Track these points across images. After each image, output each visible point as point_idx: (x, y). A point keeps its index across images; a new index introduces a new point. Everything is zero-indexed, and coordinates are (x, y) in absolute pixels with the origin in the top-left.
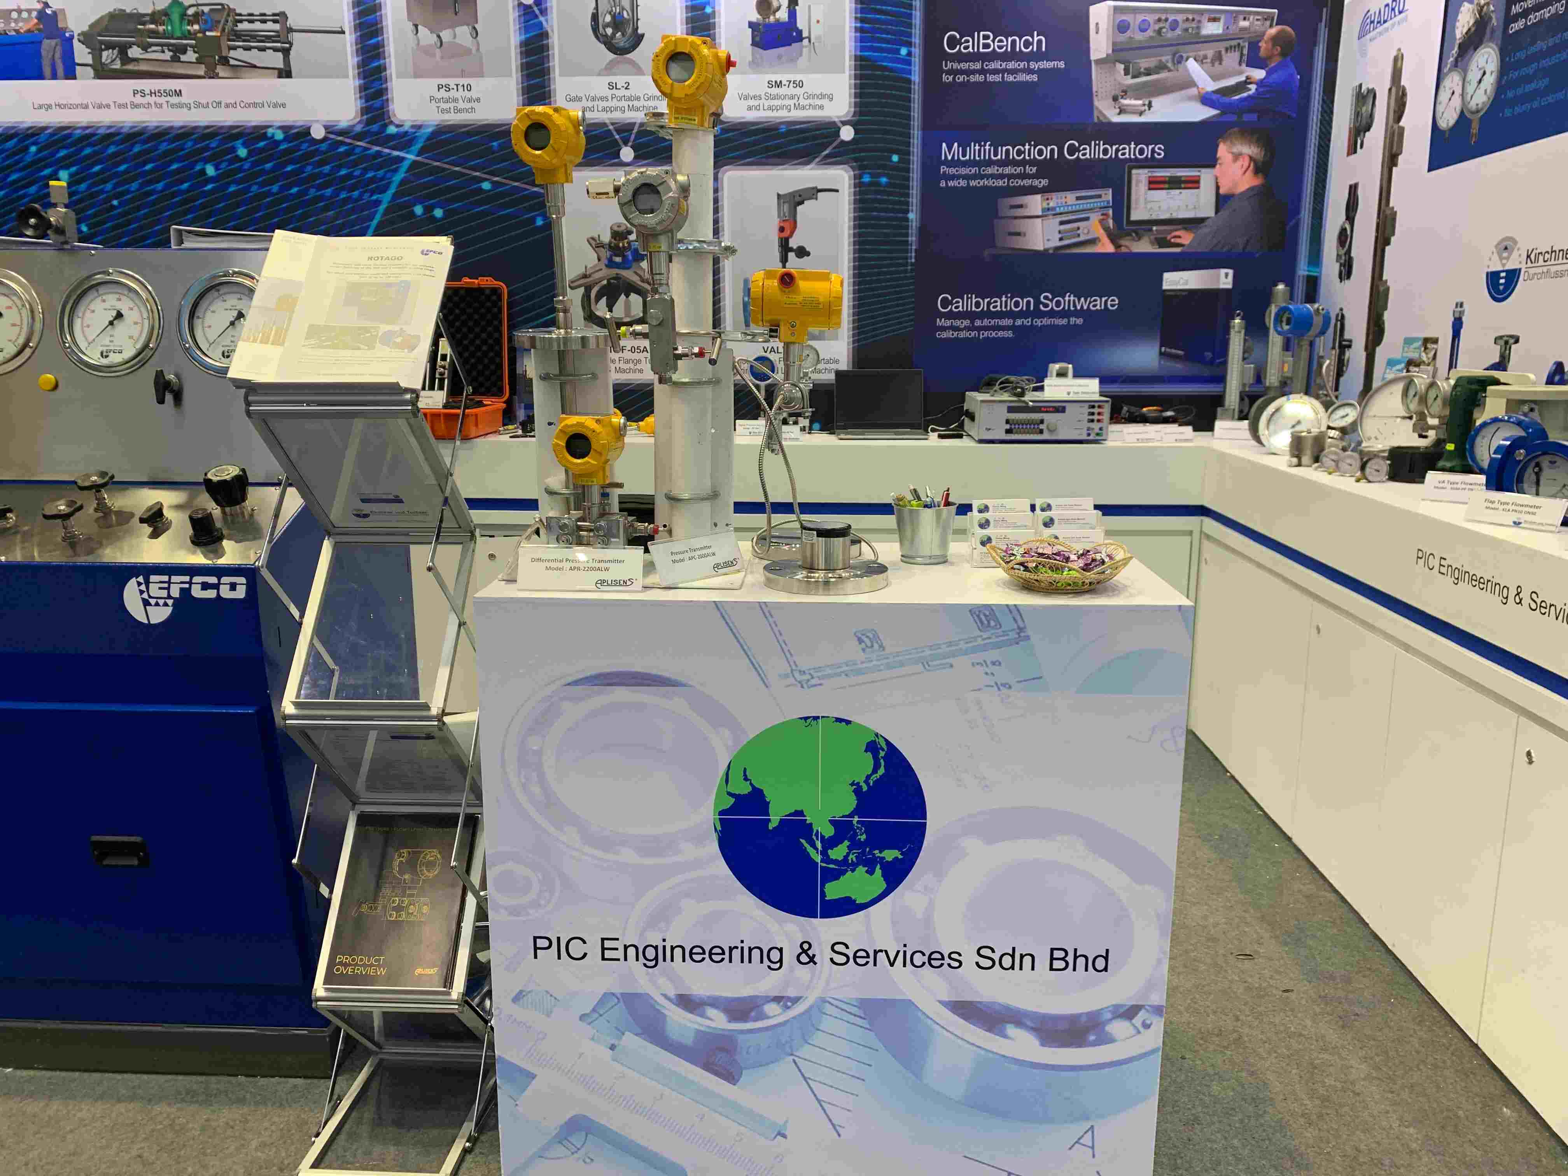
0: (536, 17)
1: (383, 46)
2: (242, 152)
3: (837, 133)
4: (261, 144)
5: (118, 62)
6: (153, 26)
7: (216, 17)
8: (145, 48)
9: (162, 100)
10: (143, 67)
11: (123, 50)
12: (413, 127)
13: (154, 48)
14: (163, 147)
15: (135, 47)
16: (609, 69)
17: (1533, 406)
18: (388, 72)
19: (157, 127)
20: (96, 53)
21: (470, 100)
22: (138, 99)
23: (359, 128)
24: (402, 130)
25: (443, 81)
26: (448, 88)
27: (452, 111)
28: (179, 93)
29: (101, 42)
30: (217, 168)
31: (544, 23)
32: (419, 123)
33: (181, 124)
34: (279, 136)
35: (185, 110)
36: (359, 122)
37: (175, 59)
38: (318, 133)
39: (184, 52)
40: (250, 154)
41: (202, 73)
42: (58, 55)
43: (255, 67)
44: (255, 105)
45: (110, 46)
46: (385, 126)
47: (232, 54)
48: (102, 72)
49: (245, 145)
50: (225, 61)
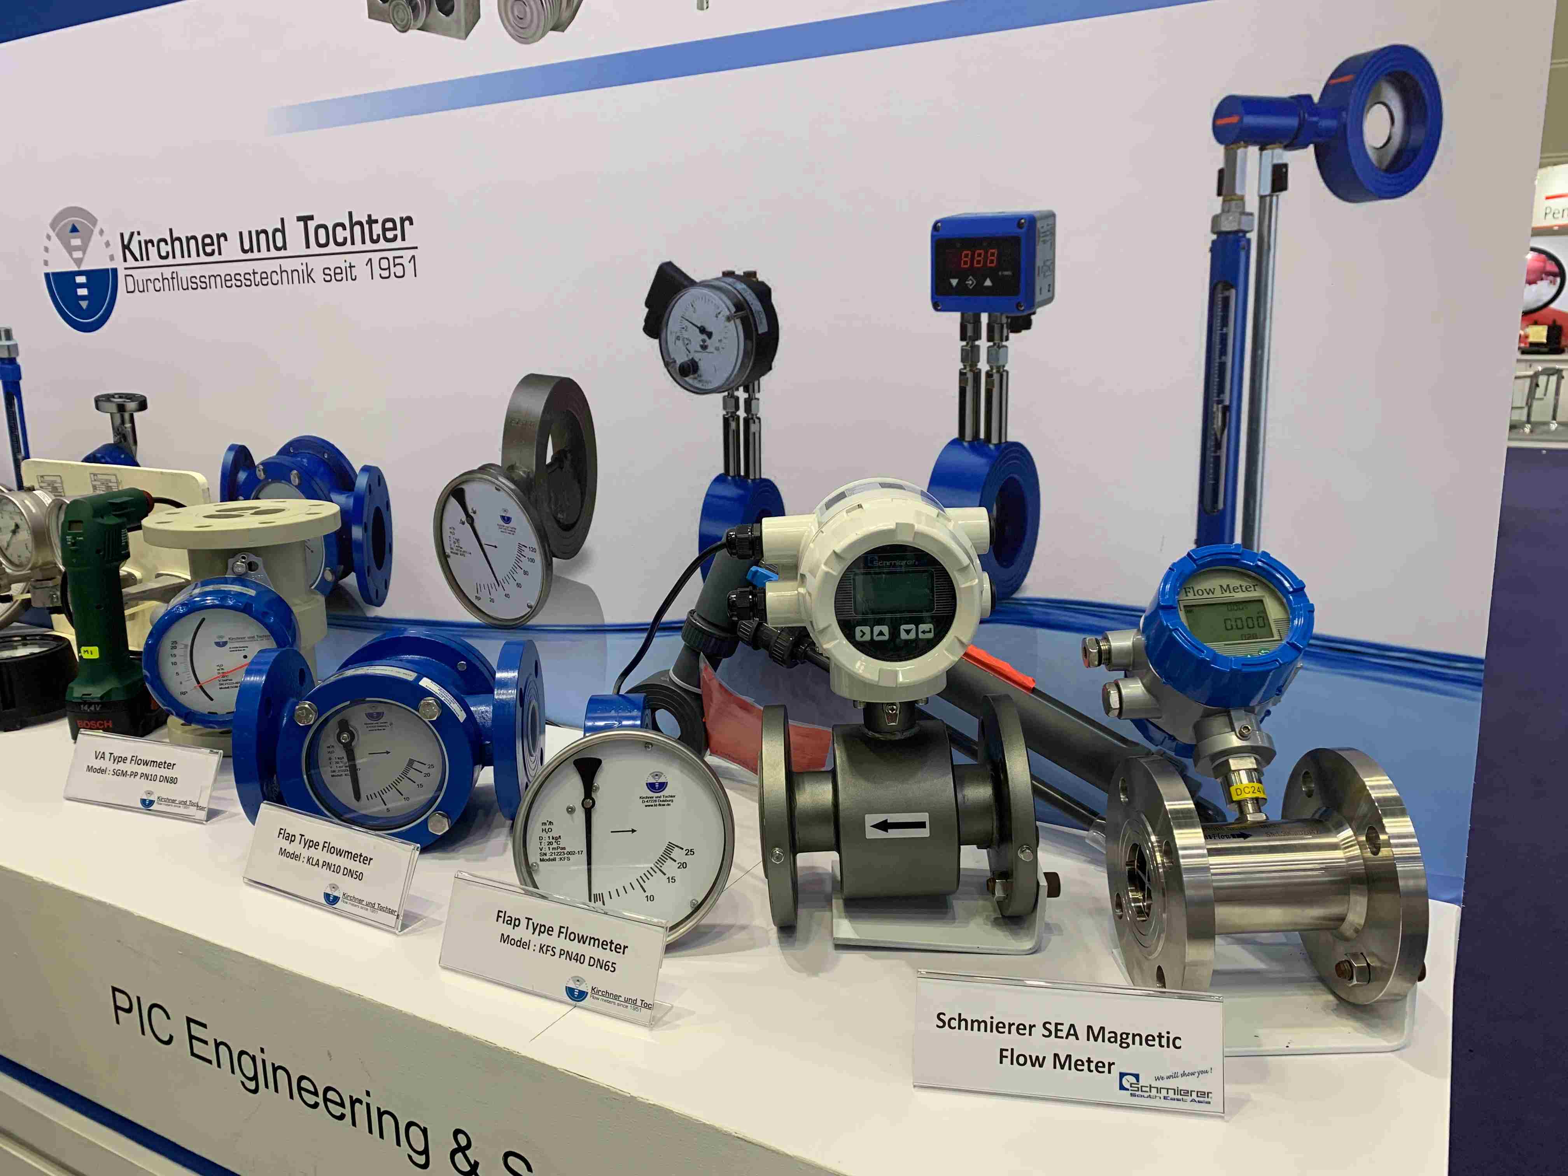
17: (253, 558)
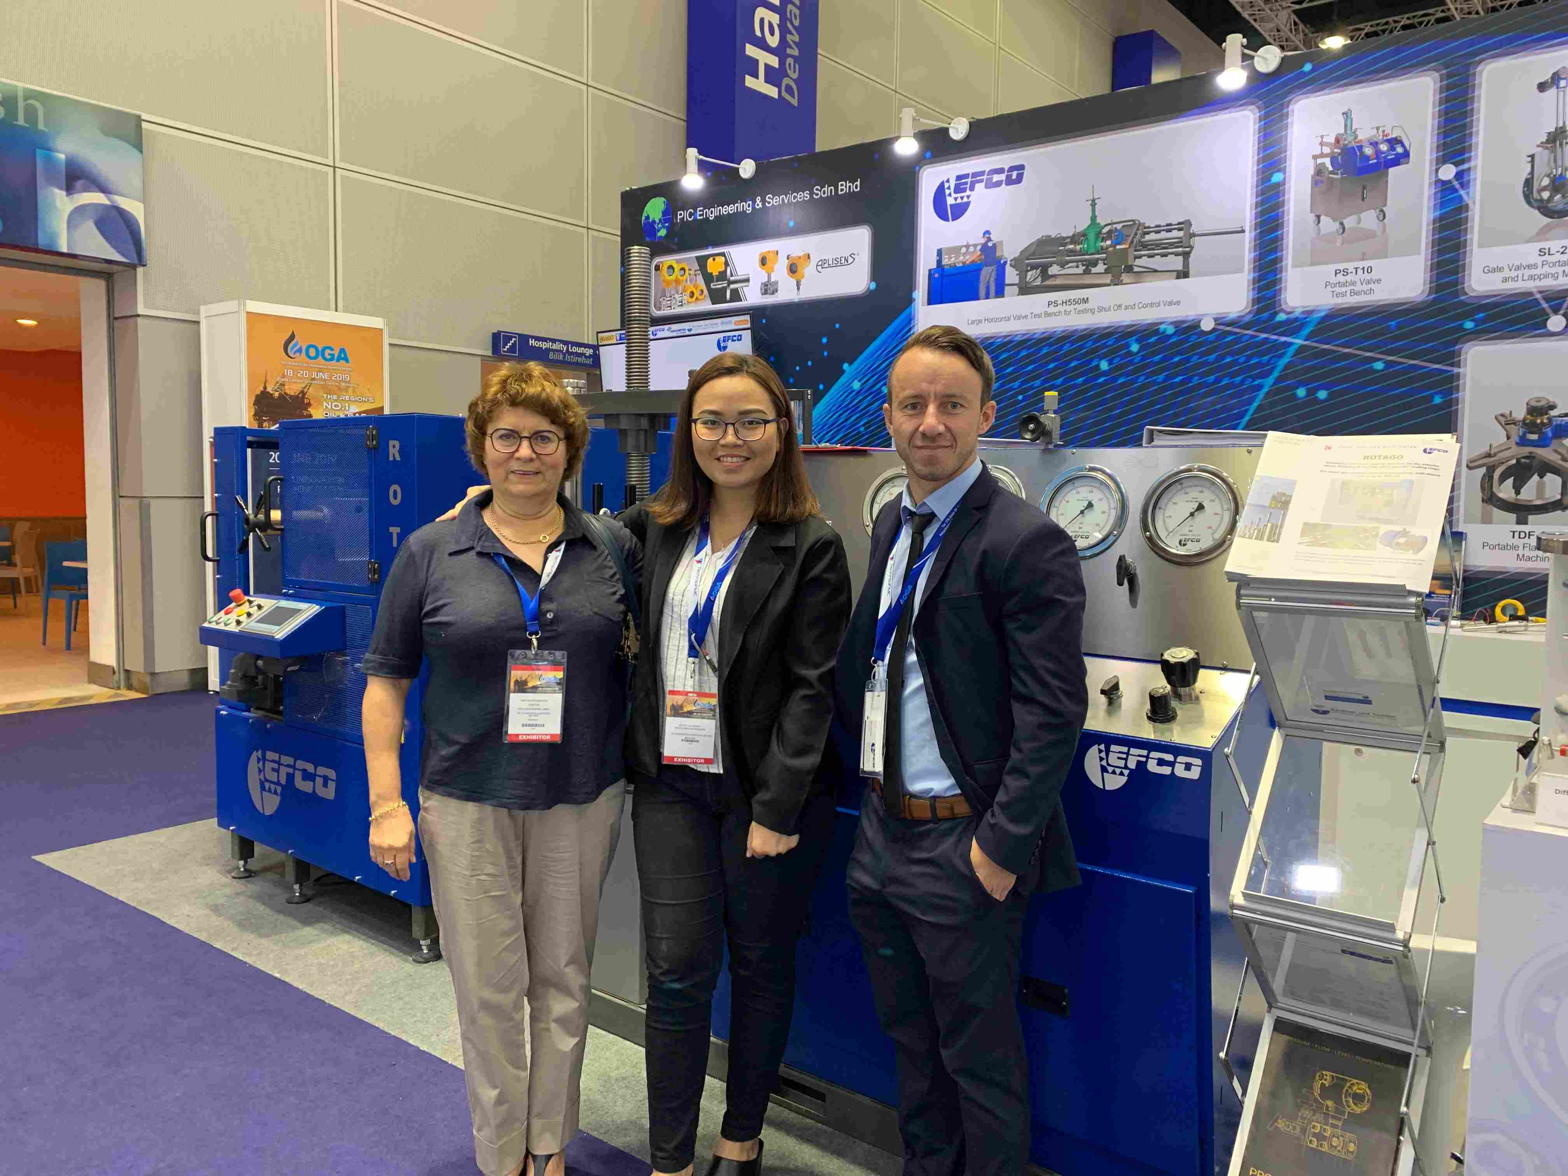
0: (1456, 191)
1: (1282, 239)
2: (1135, 348)
4: (1153, 339)
5: (1040, 279)
6: (1071, 247)
7: (1126, 232)
8: (1062, 266)
9: (1071, 307)
10: (1058, 281)
11: (1044, 268)
12: (1303, 313)
13: (1070, 265)
14: (1067, 348)
15: (1055, 266)
16: (1542, 234)
18: (1284, 263)
19: (1064, 331)
20: (1022, 275)
21: (1368, 282)
22: (1052, 309)
23: (1248, 319)
24: (1292, 316)
25: (1341, 266)
26: (1346, 272)
27: (1348, 294)
28: (1086, 301)
29: (1028, 265)
30: (1110, 363)
31: (1465, 197)
32: (1311, 309)
33: (1084, 327)
34: (1170, 330)
35: (1090, 314)
36: (1250, 312)
37: (1087, 272)
38: (1207, 325)
39: (1095, 263)
40: (1142, 349)
41: (1108, 282)
42: (992, 279)
43: (1156, 271)
44: (1152, 305)
45: (1034, 267)
46: (1276, 313)
47: (1138, 262)
48: (1025, 289)
49: (1138, 341)
50: (1129, 269)
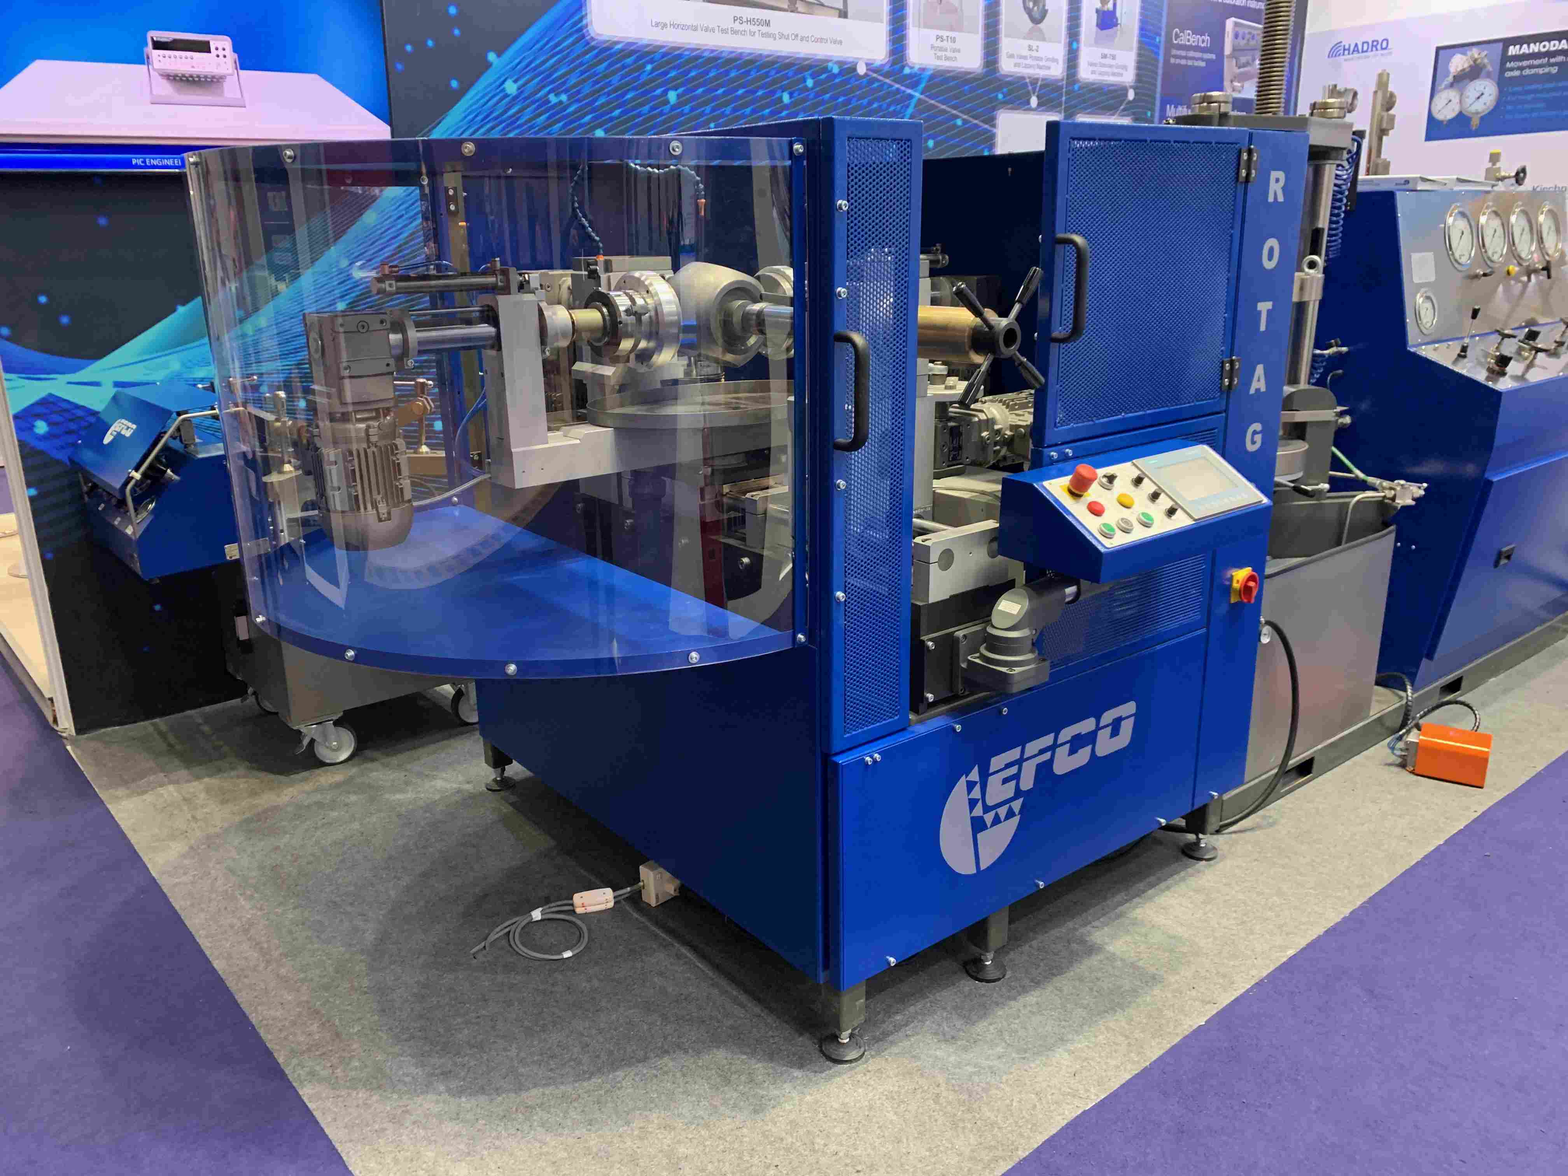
2: (810, 83)
3: (1126, 95)
4: (823, 76)
9: (755, 28)
12: (919, 69)
14: (753, 74)
16: (1029, 36)
18: (907, 21)
19: (750, 54)
21: (954, 51)
22: (737, 26)
23: (887, 68)
24: (913, 71)
27: (944, 58)
28: (768, 23)
30: (791, 95)
32: (923, 67)
33: (767, 53)
34: (836, 70)
35: (771, 39)
36: (888, 62)
38: (861, 69)
40: (816, 84)
41: (786, 7)
43: (822, 5)
44: (821, 40)
46: (903, 67)
49: (813, 76)
